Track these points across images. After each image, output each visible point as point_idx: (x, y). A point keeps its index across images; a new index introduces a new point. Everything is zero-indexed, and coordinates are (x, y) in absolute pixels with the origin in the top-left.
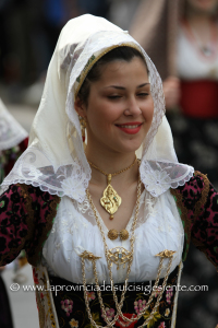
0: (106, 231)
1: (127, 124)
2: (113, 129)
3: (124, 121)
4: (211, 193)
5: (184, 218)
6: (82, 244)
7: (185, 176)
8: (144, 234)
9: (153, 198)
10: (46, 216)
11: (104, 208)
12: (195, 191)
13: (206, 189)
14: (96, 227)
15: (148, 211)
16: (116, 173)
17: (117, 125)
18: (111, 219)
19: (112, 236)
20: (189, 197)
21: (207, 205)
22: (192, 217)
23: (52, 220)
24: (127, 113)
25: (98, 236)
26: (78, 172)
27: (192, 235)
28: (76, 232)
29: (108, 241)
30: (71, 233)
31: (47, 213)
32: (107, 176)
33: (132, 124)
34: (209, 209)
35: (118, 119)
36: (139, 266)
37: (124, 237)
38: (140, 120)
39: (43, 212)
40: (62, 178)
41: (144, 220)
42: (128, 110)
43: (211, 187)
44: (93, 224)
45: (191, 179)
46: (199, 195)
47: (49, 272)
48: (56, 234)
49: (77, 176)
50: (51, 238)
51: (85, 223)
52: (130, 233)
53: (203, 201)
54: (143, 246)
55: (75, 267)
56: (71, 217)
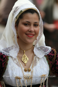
0: (23, 69)
1: (29, 34)
2: (25, 35)
3: (28, 33)
4: (57, 55)
5: (49, 64)
6: (16, 74)
7: (49, 51)
8: (36, 70)
9: (38, 58)
10: (4, 65)
11: (23, 61)
12: (52, 55)
13: (55, 54)
14: (20, 67)
15: (37, 62)
16: (26, 50)
17: (26, 34)
18: (25, 65)
19: (25, 71)
20: (50, 57)
21: (56, 59)
22: (51, 63)
23: (6, 66)
24: (29, 30)
25: (21, 71)
26: (16, 48)
27: (52, 69)
28: (14, 70)
29: (24, 72)
30: (12, 70)
31: (5, 64)
32: (24, 51)
33: (31, 34)
34: (57, 61)
35: (26, 32)
36: (34, 80)
37: (29, 71)
38: (34, 33)
39: (3, 64)
40: (10, 50)
41: (36, 65)
42: (30, 29)
43: (57, 53)
44: (19, 67)
45: (51, 51)
46: (53, 56)
47: (5, 83)
48: (7, 71)
49: (15, 49)
50: (6, 72)
51: (17, 66)
52: (31, 69)
53: (55, 58)
54: (36, 73)
55: (13, 81)
56: (12, 65)
